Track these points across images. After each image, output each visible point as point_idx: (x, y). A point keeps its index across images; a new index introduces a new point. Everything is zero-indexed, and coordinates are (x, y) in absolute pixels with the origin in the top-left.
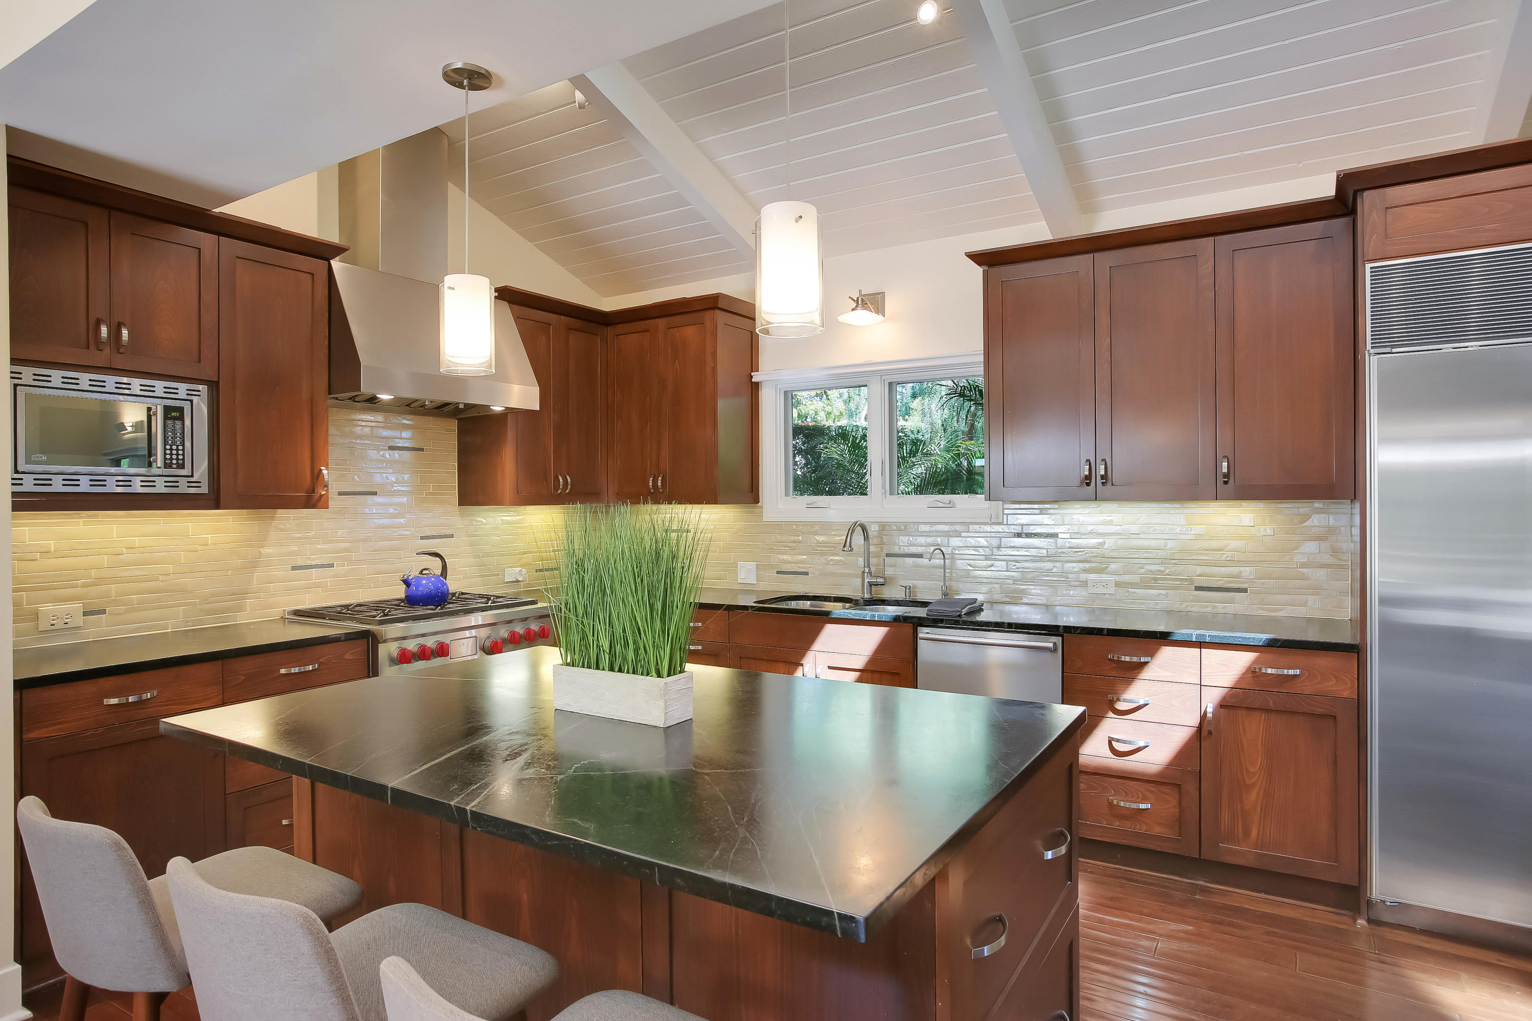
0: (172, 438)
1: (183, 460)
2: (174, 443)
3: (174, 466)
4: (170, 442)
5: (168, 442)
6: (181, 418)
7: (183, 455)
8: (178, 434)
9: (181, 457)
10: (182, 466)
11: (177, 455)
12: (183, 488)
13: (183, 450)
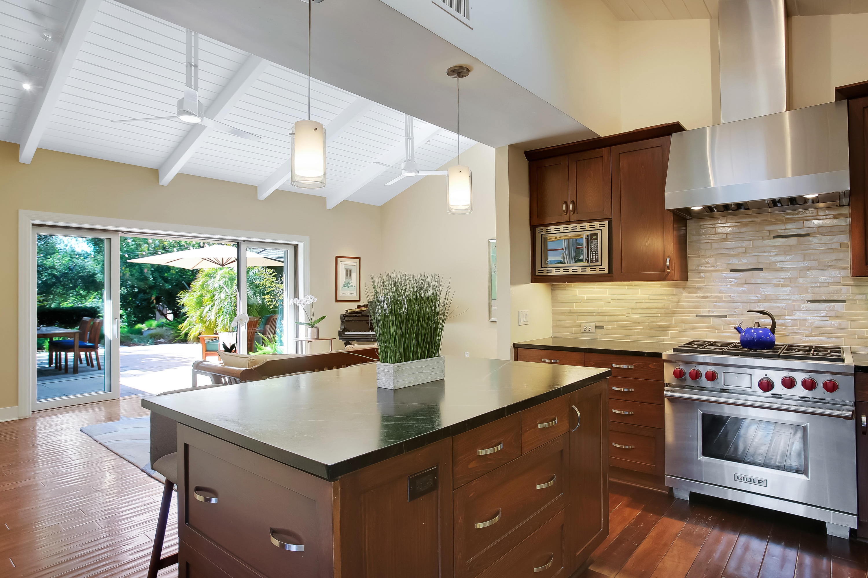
0: (593, 248)
1: (598, 258)
2: (594, 250)
3: (594, 261)
4: (592, 250)
5: (591, 251)
6: (597, 239)
7: (598, 256)
8: (596, 246)
9: (597, 257)
10: (597, 261)
11: (595, 256)
12: (598, 271)
13: (598, 253)
